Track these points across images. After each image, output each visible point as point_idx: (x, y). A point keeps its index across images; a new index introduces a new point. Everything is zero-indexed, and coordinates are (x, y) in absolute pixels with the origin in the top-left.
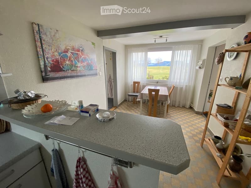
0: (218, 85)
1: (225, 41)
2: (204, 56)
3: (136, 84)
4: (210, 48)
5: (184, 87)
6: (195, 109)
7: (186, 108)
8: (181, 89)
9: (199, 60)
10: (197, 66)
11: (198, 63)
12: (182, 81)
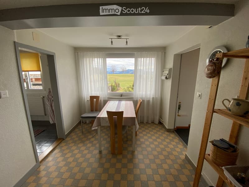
0: (214, 112)
1: (199, 45)
2: (170, 65)
5: (151, 100)
6: (166, 126)
7: (156, 124)
9: (164, 69)
10: (162, 75)
11: (163, 73)
12: (148, 93)
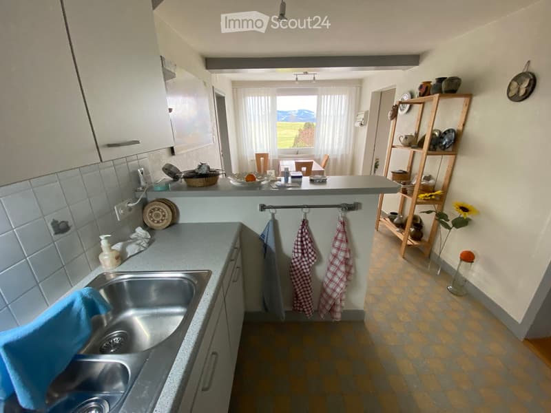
0: (393, 147)
2: (366, 105)
3: (262, 159)
4: (374, 93)
5: (339, 157)
8: (335, 160)
9: (359, 112)
10: (355, 122)
11: (358, 118)
12: (336, 147)
